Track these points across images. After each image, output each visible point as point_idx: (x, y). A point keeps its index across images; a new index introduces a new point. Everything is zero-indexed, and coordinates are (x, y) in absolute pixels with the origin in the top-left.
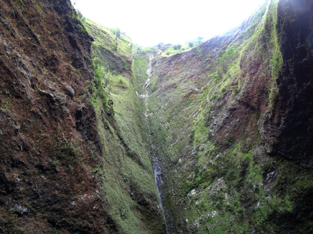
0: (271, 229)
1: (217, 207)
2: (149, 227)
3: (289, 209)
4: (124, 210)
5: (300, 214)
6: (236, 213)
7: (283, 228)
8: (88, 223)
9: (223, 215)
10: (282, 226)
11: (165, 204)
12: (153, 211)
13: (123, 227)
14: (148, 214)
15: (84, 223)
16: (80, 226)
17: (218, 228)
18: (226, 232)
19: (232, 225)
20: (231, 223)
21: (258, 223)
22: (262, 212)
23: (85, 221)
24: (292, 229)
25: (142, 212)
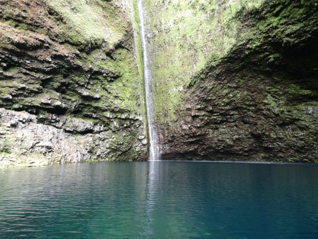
0: (235, 26)
1: (192, 5)
2: (113, 24)
3: (258, 4)
4: (75, 3)
5: (266, 10)
6: (208, 12)
7: (246, 25)
8: (20, 11)
9: (195, 14)
10: (246, 23)
11: (144, 5)
12: (117, 8)
13: (74, 21)
14: (111, 11)
15: (15, 11)
16: (11, 14)
17: (188, 27)
18: (194, 31)
19: (201, 24)
20: (201, 22)
21: (225, 21)
22: (232, 9)
23: (17, 9)
24: (254, 26)
25: (104, 8)
